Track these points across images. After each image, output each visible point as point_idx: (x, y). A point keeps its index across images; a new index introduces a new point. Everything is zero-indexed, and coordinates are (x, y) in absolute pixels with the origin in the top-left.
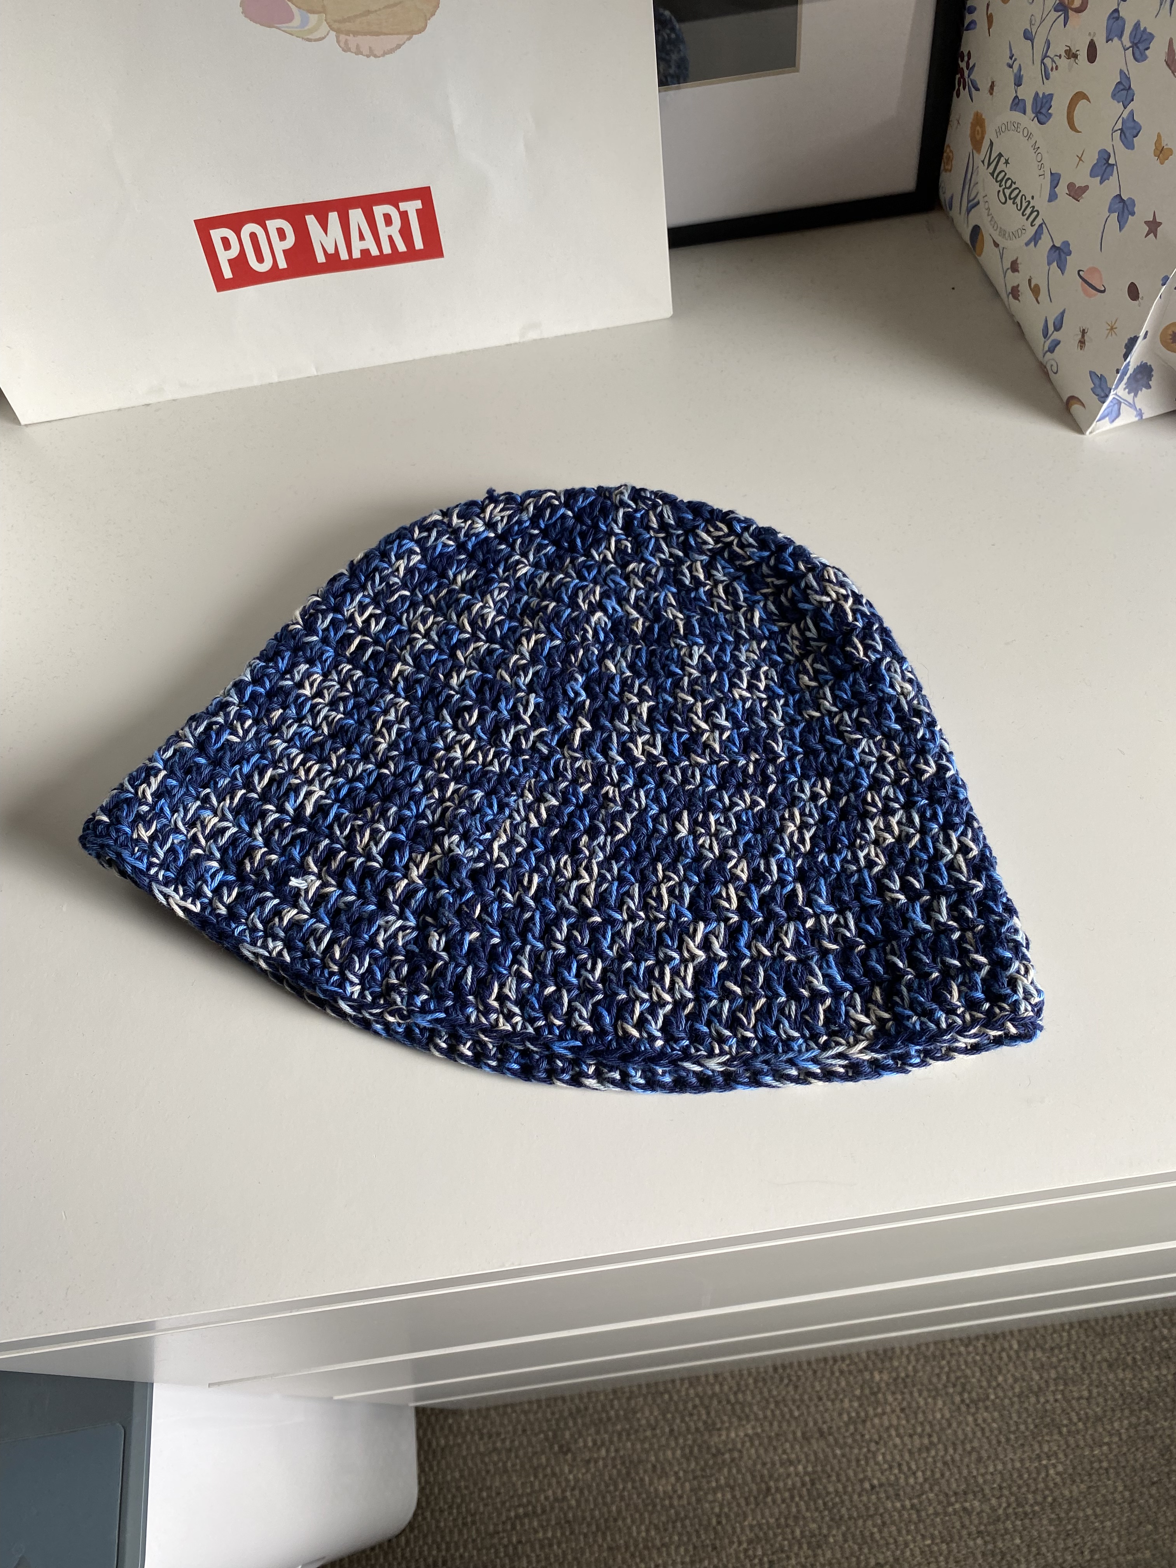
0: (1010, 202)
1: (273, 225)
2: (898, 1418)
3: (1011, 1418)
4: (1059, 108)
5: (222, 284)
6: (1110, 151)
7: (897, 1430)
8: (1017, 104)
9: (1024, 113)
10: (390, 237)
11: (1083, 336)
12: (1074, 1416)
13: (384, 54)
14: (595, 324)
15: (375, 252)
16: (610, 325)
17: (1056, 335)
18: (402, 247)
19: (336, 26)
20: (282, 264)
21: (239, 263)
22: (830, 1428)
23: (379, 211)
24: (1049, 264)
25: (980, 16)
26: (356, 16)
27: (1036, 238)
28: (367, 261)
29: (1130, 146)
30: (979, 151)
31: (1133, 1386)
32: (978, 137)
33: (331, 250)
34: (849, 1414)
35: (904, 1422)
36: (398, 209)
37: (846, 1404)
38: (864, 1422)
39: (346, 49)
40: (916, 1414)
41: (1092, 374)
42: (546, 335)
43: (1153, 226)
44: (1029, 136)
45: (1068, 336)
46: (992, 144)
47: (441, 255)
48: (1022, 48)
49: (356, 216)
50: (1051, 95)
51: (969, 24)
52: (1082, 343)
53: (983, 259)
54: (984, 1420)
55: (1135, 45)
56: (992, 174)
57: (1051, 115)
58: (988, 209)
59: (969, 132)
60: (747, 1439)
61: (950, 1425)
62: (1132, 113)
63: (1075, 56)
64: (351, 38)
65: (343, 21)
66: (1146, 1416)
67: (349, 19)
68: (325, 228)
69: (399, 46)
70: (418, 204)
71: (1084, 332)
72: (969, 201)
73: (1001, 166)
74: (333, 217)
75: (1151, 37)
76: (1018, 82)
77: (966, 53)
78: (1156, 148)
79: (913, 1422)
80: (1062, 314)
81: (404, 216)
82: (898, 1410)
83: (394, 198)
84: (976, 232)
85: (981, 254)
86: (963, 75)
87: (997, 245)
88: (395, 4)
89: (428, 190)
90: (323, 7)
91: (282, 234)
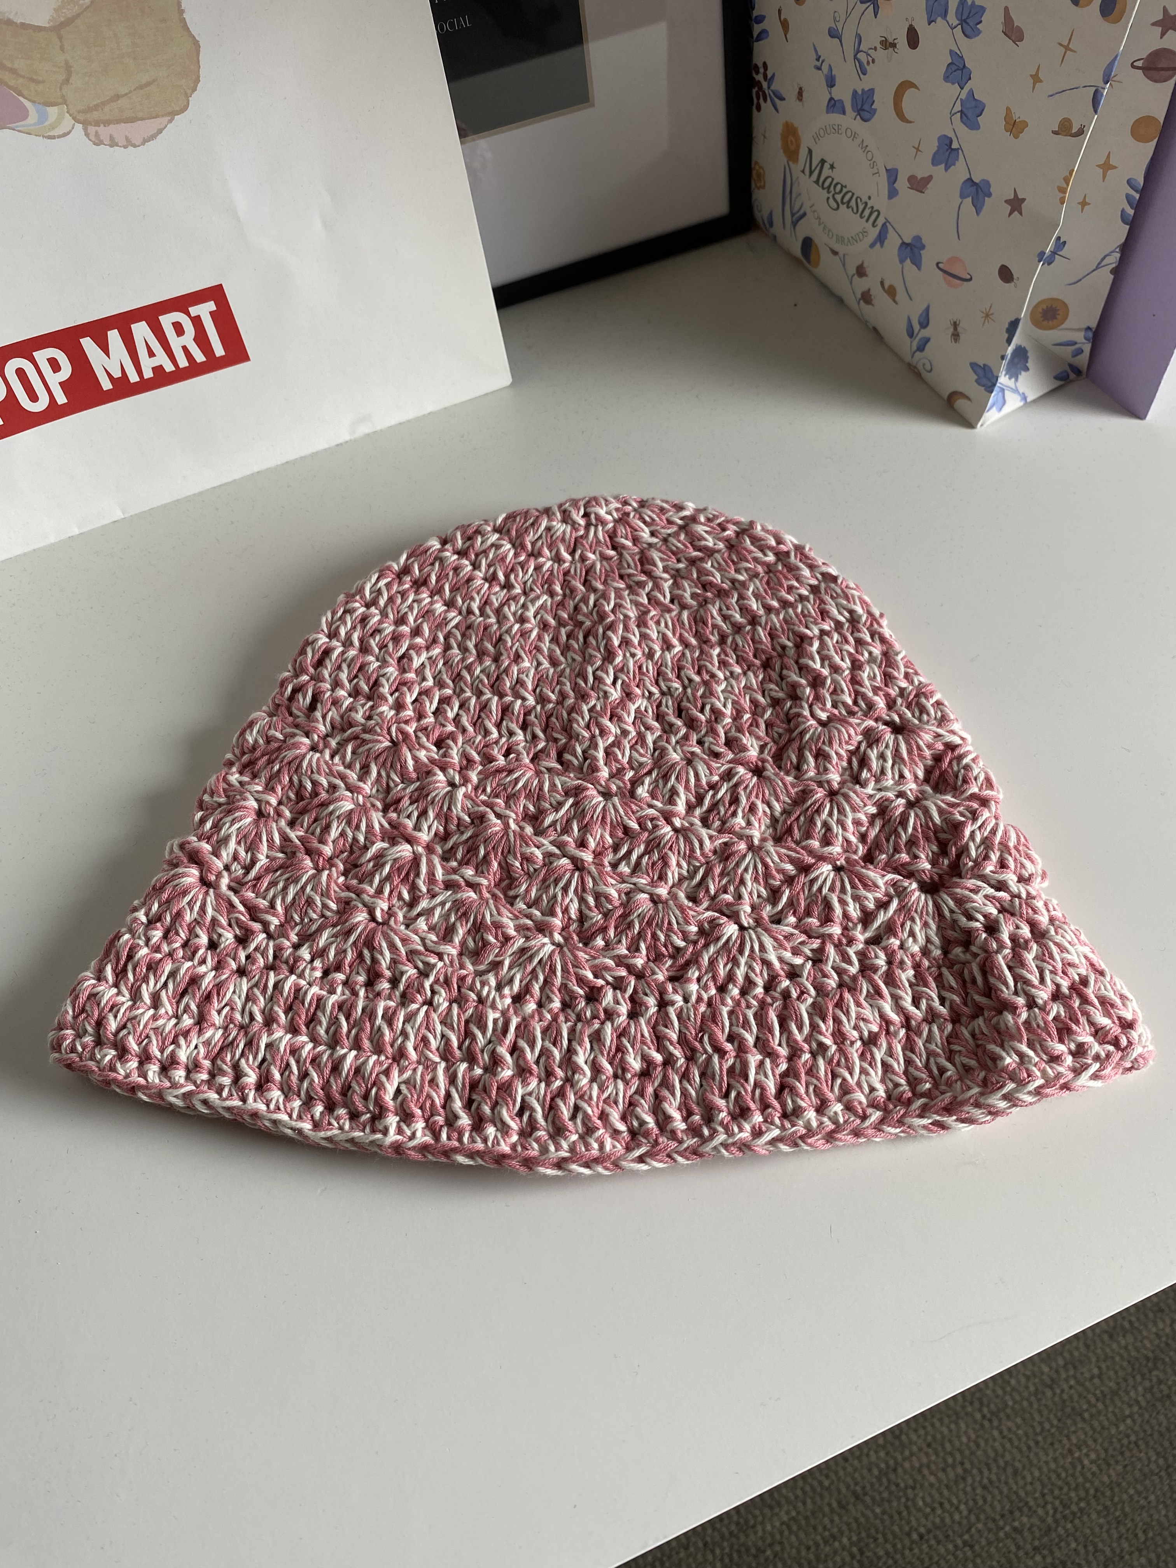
0: (843, 207)
1: (42, 356)
2: (927, 1454)
3: (1033, 1419)
4: (883, 102)
6: (951, 134)
7: (928, 1467)
8: (834, 105)
9: (844, 113)
10: (185, 348)
11: (955, 328)
12: (1090, 1397)
13: (145, 141)
14: (432, 405)
15: (169, 367)
17: (924, 333)
18: (200, 357)
19: (81, 117)
20: (61, 399)
21: (9, 405)
22: (863, 1488)
23: (167, 321)
24: (902, 261)
25: (771, 24)
26: (104, 104)
27: (881, 238)
28: (161, 379)
29: (973, 125)
30: (796, 160)
32: (792, 148)
33: (117, 374)
34: (878, 1466)
35: (933, 1458)
36: (188, 314)
38: (895, 1470)
39: (98, 142)
40: (943, 1445)
41: (973, 365)
43: (1016, 204)
44: (854, 136)
45: (939, 331)
46: (810, 151)
47: (247, 359)
48: (829, 48)
49: (141, 331)
50: (872, 91)
51: (759, 35)
52: (956, 336)
53: (819, 271)
54: (1009, 1430)
55: (963, 22)
56: (817, 182)
57: (875, 111)
58: (819, 218)
59: (779, 143)
60: (784, 1527)
61: (978, 1446)
62: (971, 93)
63: (893, 45)
64: (101, 129)
65: (89, 110)
66: (1157, 1376)
67: (96, 107)
68: (105, 349)
69: (160, 131)
70: (211, 306)
71: (955, 325)
72: (793, 215)
73: (826, 172)
74: (114, 336)
75: (982, 9)
76: (831, 82)
77: (760, 65)
78: (1007, 123)
79: (942, 1454)
80: (927, 310)
81: (197, 322)
83: (181, 303)
84: (807, 244)
85: (817, 265)
86: (760, 87)
87: (835, 253)
88: (148, 84)
89: (220, 288)
90: (63, 97)
91: (55, 365)
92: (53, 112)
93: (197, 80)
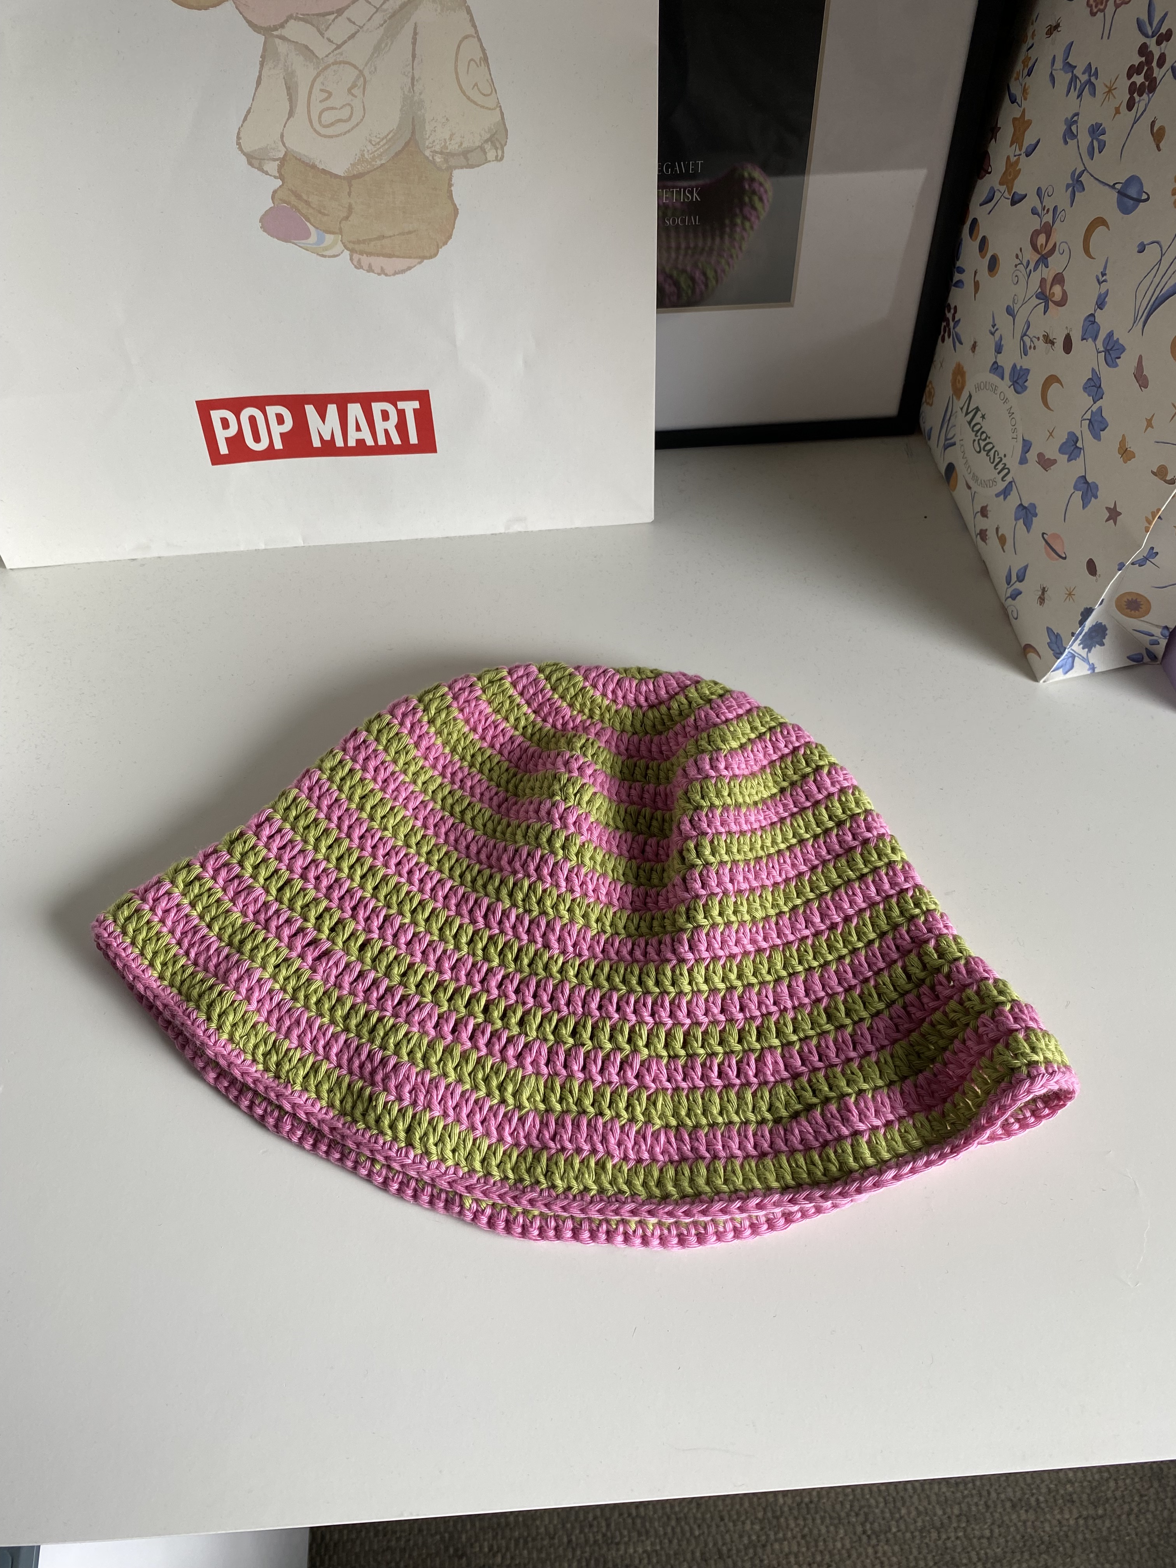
0: (984, 453)
1: (272, 410)
4: (1034, 383)
5: (216, 458)
6: (1078, 434)
8: (996, 368)
9: (1002, 378)
10: (386, 432)
11: (1043, 593)
13: (395, 273)
14: (579, 523)
15: (370, 442)
16: (593, 525)
17: (1018, 585)
18: (396, 440)
19: (350, 246)
20: (278, 445)
21: (237, 441)
23: (377, 408)
24: (1017, 519)
25: (967, 279)
26: (371, 240)
27: (1005, 493)
28: (361, 449)
29: (1097, 437)
30: (959, 397)
31: (1034, 1527)
32: (959, 386)
33: (327, 437)
36: (396, 406)
37: (748, 1527)
39: (359, 266)
41: (1049, 630)
42: (531, 528)
43: (1114, 514)
44: (1006, 401)
45: (1029, 588)
46: (970, 396)
47: (433, 450)
48: (1004, 320)
49: (355, 410)
50: (1028, 371)
51: (957, 282)
52: (1042, 600)
53: (955, 493)
55: (1107, 351)
56: (970, 423)
57: (1026, 388)
58: (964, 452)
59: (950, 377)
62: (1100, 409)
63: (1052, 343)
64: (364, 257)
65: (359, 242)
67: (364, 242)
68: (323, 417)
69: (409, 268)
70: (416, 404)
71: (1044, 590)
72: (946, 440)
73: (978, 418)
74: (332, 410)
75: (1123, 349)
76: (999, 350)
77: (952, 306)
78: (1120, 448)
80: (1026, 568)
81: (401, 414)
82: (799, 1535)
83: (392, 397)
84: (951, 468)
85: (954, 489)
86: (948, 324)
87: (969, 488)
88: (410, 232)
89: (426, 393)
90: (340, 229)
91: (280, 419)
92: (329, 238)
93: (450, 237)
